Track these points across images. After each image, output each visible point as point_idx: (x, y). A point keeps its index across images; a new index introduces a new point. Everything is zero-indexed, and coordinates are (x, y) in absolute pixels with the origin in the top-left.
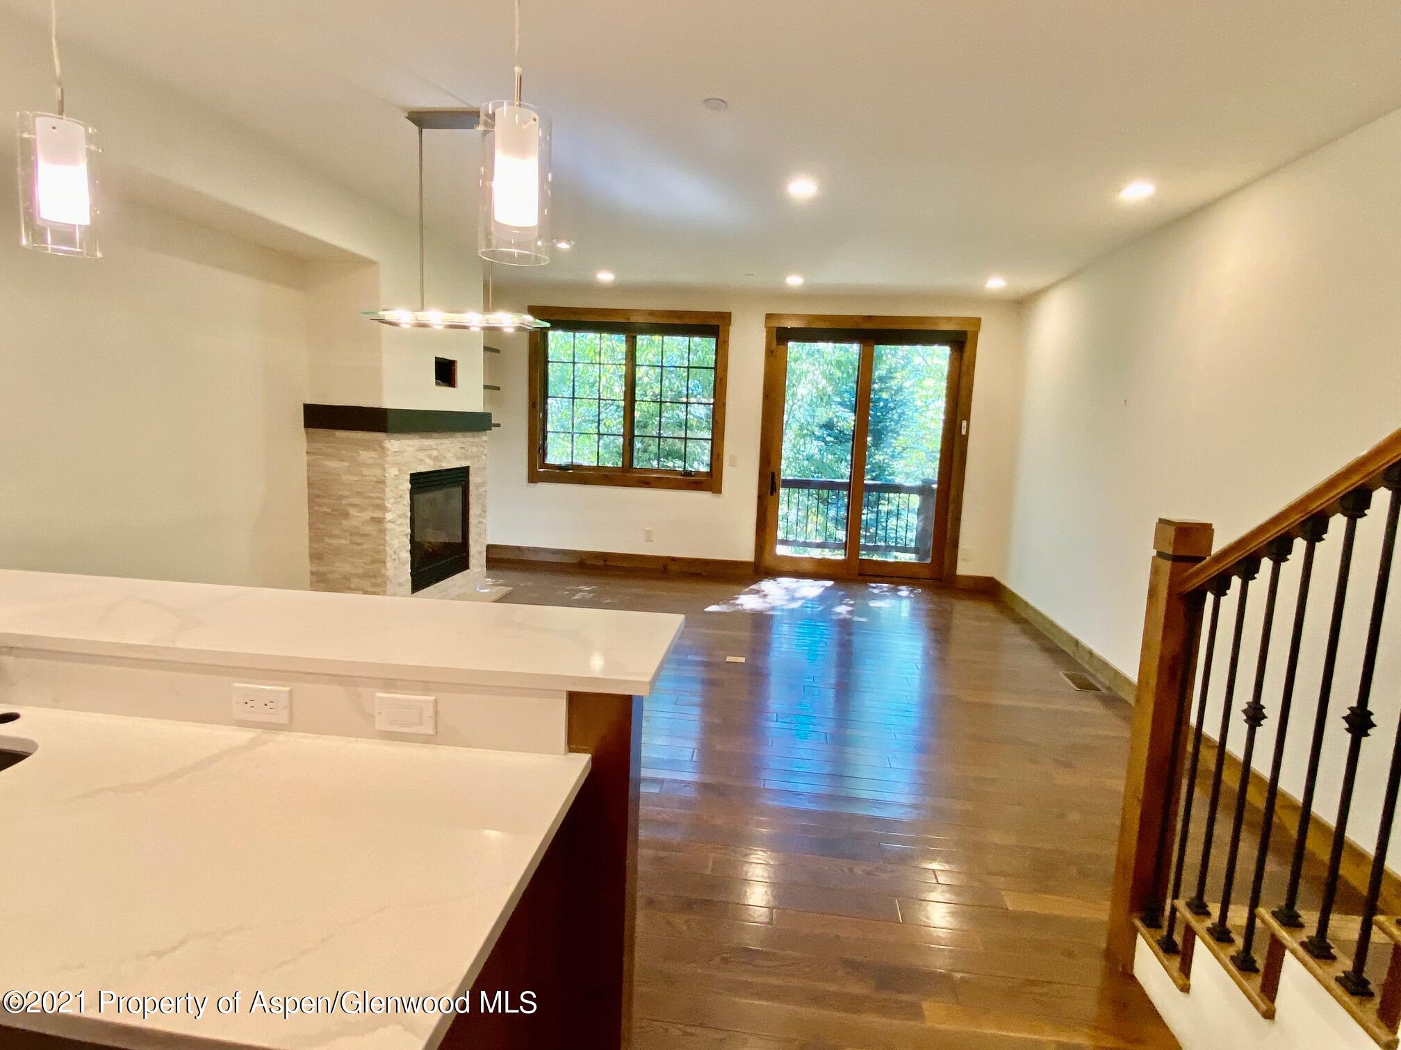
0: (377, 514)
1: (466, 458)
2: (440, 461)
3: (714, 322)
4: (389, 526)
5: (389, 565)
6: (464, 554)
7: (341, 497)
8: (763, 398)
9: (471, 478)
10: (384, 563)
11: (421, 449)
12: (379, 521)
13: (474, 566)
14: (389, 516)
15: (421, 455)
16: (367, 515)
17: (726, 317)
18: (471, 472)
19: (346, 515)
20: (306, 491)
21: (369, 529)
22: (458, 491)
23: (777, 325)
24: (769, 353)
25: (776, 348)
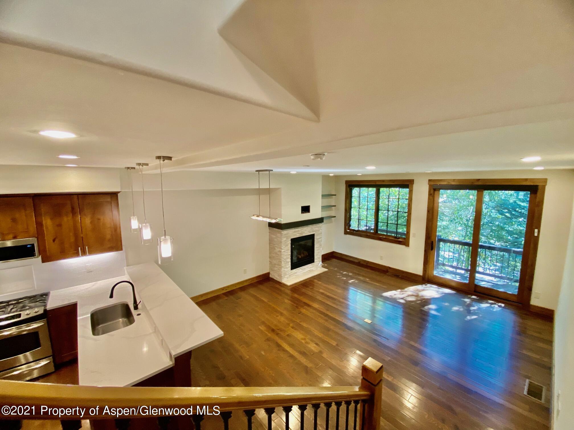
0: (280, 250)
1: (313, 231)
2: (303, 234)
3: (407, 183)
4: (282, 253)
5: (283, 263)
6: (312, 258)
7: (274, 245)
8: (427, 212)
9: (315, 237)
10: (281, 262)
11: (295, 232)
12: (280, 252)
13: (316, 262)
14: (283, 251)
15: (295, 233)
16: (278, 250)
17: (412, 182)
18: (315, 235)
19: (275, 249)
20: (269, 242)
21: (279, 253)
22: (311, 241)
23: (433, 184)
24: (430, 194)
25: (433, 193)
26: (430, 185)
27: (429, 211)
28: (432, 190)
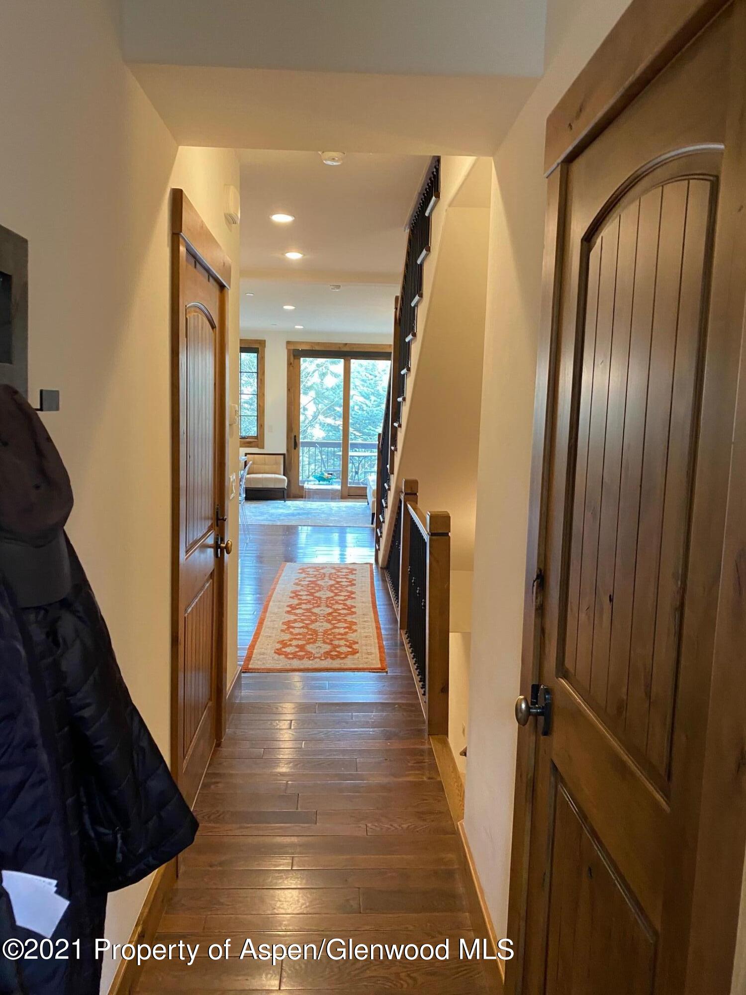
3: (256, 345)
23: (293, 348)
24: (290, 364)
25: (294, 361)
26: (289, 351)
27: (289, 390)
28: (292, 357)
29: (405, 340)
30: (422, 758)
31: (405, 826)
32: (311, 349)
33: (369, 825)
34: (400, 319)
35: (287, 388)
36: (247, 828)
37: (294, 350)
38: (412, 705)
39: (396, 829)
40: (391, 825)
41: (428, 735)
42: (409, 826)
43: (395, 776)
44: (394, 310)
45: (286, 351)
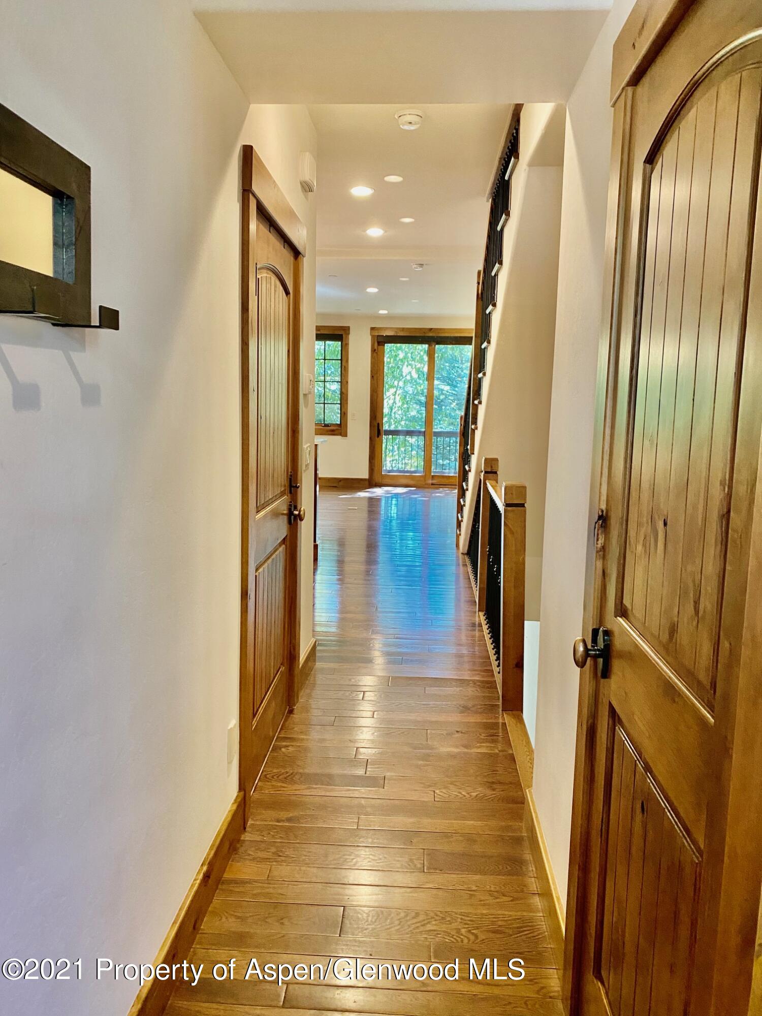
3: (340, 332)
8: (371, 378)
17: (346, 330)
23: (377, 334)
24: (374, 351)
25: (378, 348)
26: (373, 336)
27: (373, 377)
28: (376, 344)
29: (486, 313)
30: (495, 731)
31: (474, 794)
32: (396, 335)
33: (437, 791)
34: (482, 293)
35: (371, 374)
36: (316, 788)
37: (378, 336)
38: (487, 682)
39: (465, 796)
40: (460, 793)
41: (502, 710)
42: (477, 795)
43: (466, 747)
44: (477, 285)
45: (370, 337)
